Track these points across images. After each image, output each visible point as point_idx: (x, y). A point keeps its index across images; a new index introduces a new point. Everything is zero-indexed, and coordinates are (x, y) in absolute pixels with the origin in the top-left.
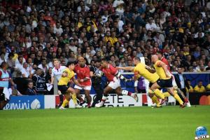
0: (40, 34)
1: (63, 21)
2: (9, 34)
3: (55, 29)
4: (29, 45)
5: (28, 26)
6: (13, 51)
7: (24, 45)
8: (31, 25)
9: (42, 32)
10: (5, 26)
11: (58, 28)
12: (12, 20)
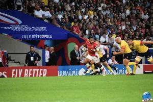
0: (132, 19)
1: (149, 10)
2: (110, 20)
3: (143, 15)
4: (124, 27)
5: (123, 14)
6: (112, 32)
7: (120, 28)
8: (125, 13)
9: (133, 18)
10: (107, 14)
11: (145, 15)
12: (112, 10)
